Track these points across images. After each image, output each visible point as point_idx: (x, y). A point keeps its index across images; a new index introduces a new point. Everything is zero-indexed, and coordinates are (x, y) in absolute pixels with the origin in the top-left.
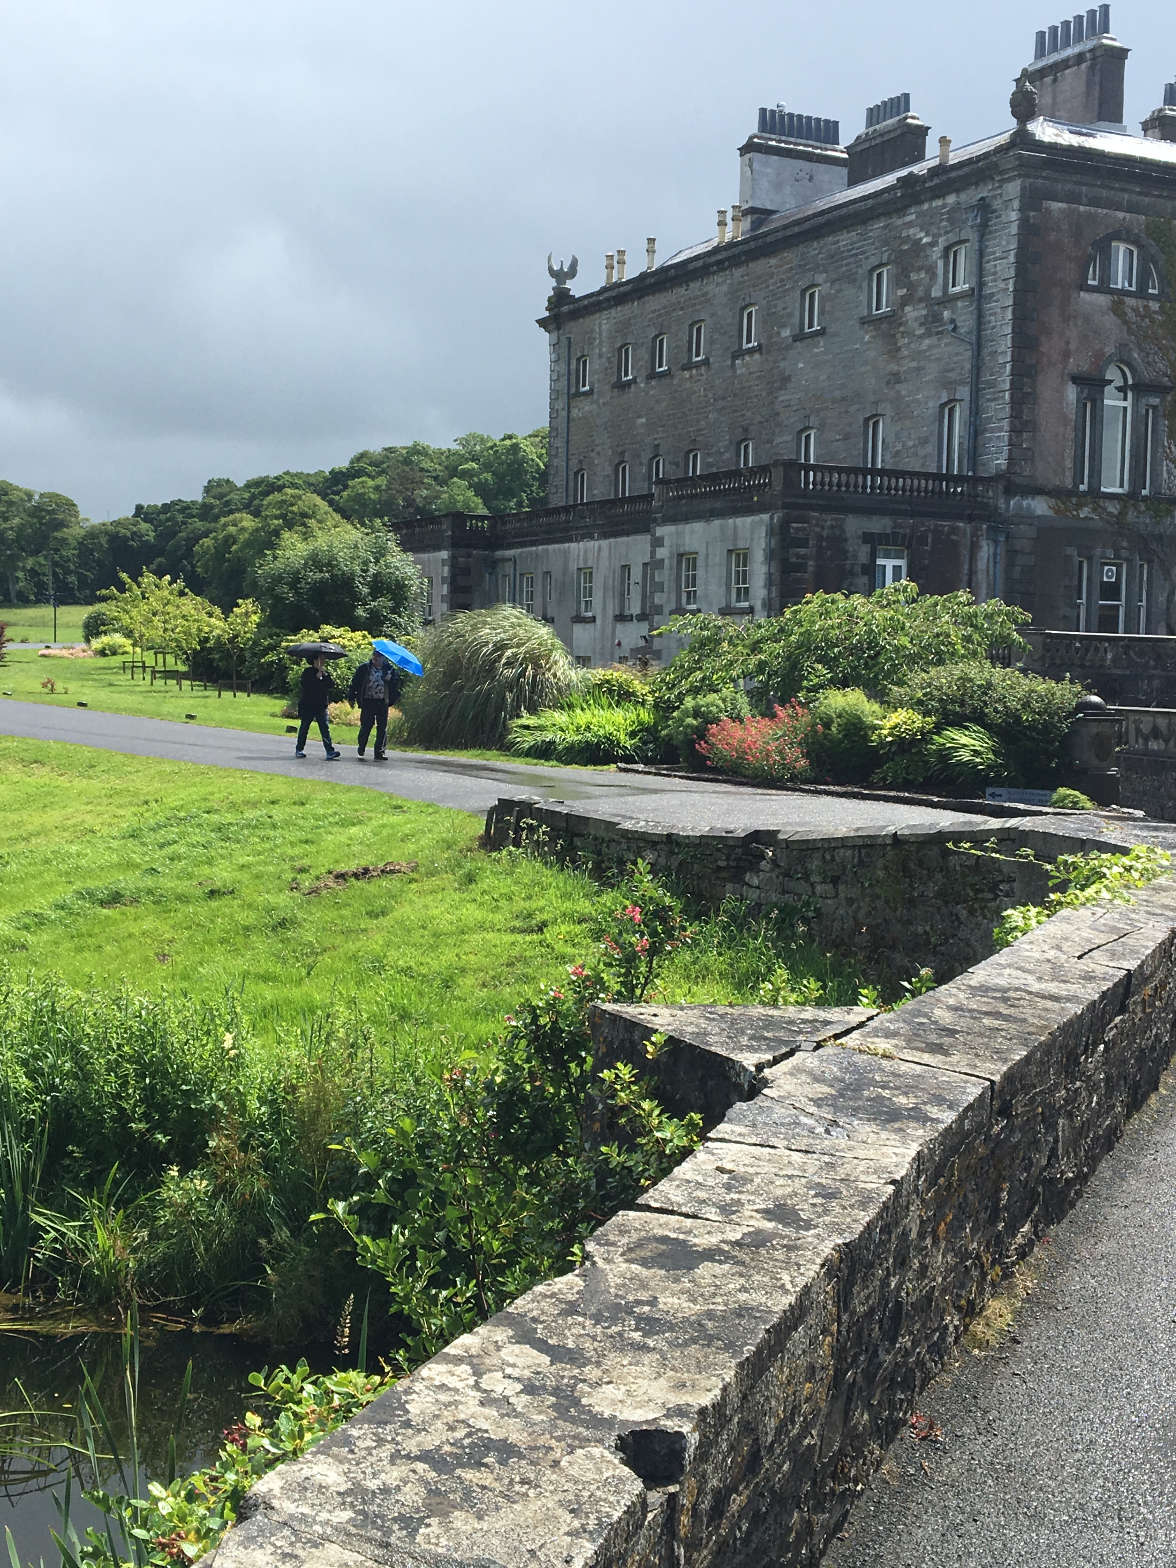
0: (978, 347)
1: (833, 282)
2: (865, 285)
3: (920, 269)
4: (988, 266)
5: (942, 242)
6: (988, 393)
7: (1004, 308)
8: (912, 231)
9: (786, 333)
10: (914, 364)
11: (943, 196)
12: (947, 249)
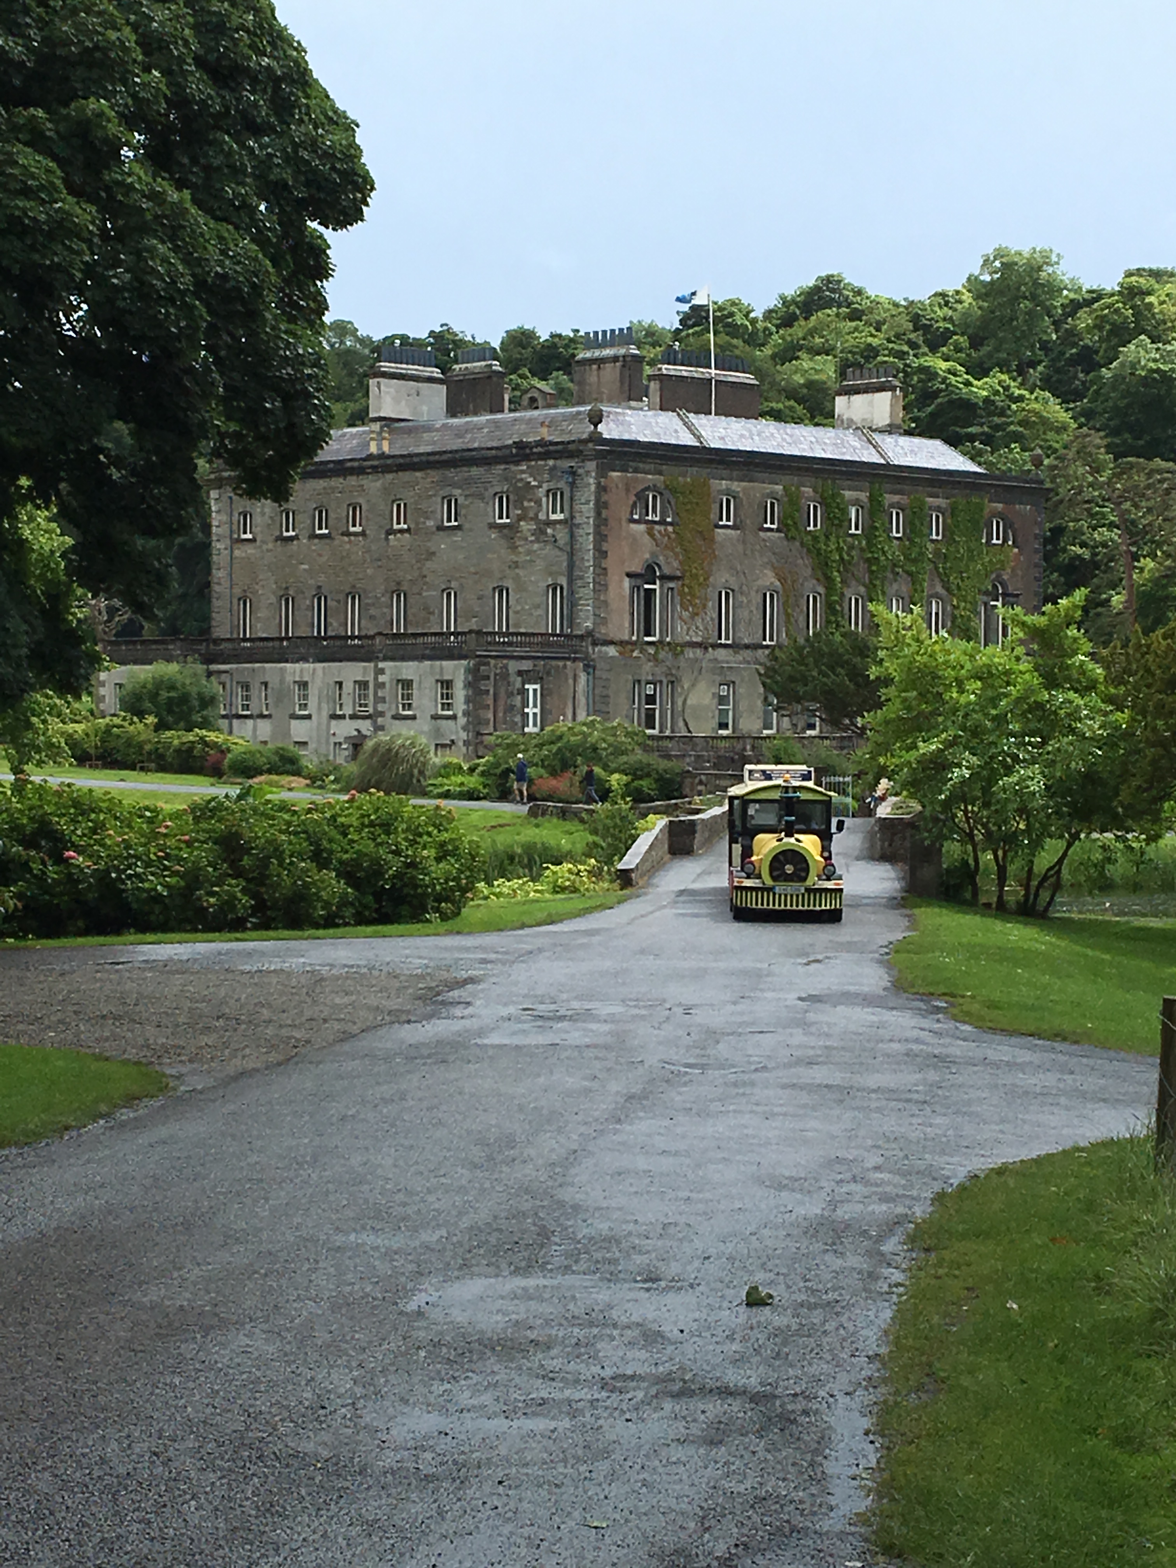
0: (571, 554)
1: (466, 496)
2: (491, 503)
3: (530, 500)
4: (577, 508)
5: (545, 486)
6: (579, 583)
7: (588, 534)
8: (524, 476)
9: (430, 523)
10: (528, 558)
11: (545, 459)
12: (548, 491)
